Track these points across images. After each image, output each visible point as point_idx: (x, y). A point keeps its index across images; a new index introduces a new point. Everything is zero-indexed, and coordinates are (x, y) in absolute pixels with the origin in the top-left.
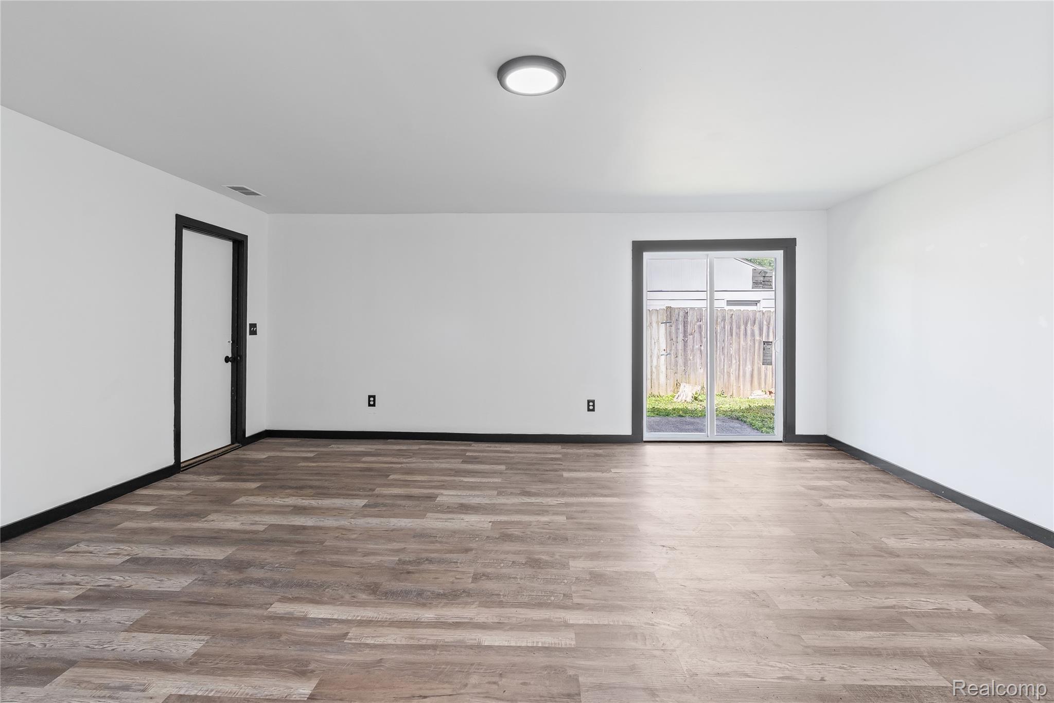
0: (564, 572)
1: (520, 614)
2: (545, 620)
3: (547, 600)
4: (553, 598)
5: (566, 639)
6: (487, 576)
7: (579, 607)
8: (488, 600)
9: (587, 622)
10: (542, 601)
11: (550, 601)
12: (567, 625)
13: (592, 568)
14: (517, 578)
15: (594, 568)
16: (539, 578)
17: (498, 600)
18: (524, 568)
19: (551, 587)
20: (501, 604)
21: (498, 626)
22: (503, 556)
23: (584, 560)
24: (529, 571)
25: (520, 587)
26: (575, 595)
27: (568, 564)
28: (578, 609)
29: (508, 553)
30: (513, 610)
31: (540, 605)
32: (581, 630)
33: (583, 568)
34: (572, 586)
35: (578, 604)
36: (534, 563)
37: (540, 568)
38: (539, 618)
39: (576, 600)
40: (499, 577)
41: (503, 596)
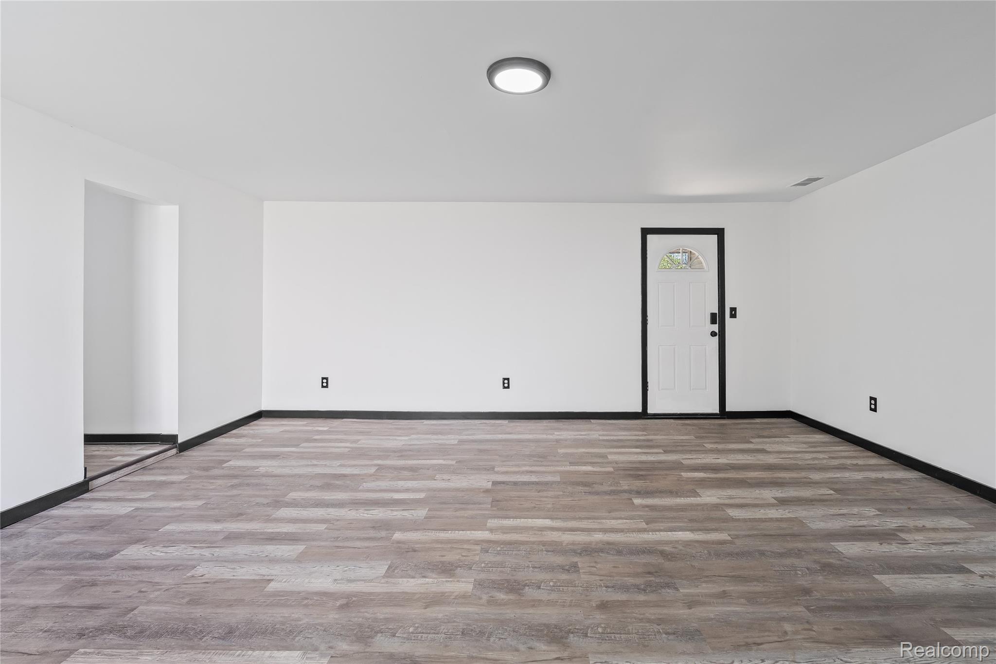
0: (483, 576)
1: (527, 537)
2: (507, 533)
3: (503, 547)
4: (499, 549)
5: (492, 523)
6: (564, 569)
7: (477, 542)
8: (555, 547)
9: (476, 532)
10: (509, 546)
11: (502, 546)
12: (491, 530)
13: (449, 581)
14: (533, 568)
15: (447, 581)
16: (510, 567)
17: (546, 547)
18: (526, 580)
19: (499, 558)
20: (544, 544)
21: (542, 529)
22: (554, 596)
23: (453, 593)
24: (520, 576)
25: (528, 558)
26: (477, 552)
27: (475, 587)
28: (479, 541)
29: (550, 603)
30: (532, 539)
31: (510, 543)
32: (482, 527)
33: (458, 581)
34: (478, 559)
35: (477, 545)
36: (514, 587)
37: (508, 581)
38: (512, 534)
39: (478, 548)
40: (551, 568)
41: (543, 550)
